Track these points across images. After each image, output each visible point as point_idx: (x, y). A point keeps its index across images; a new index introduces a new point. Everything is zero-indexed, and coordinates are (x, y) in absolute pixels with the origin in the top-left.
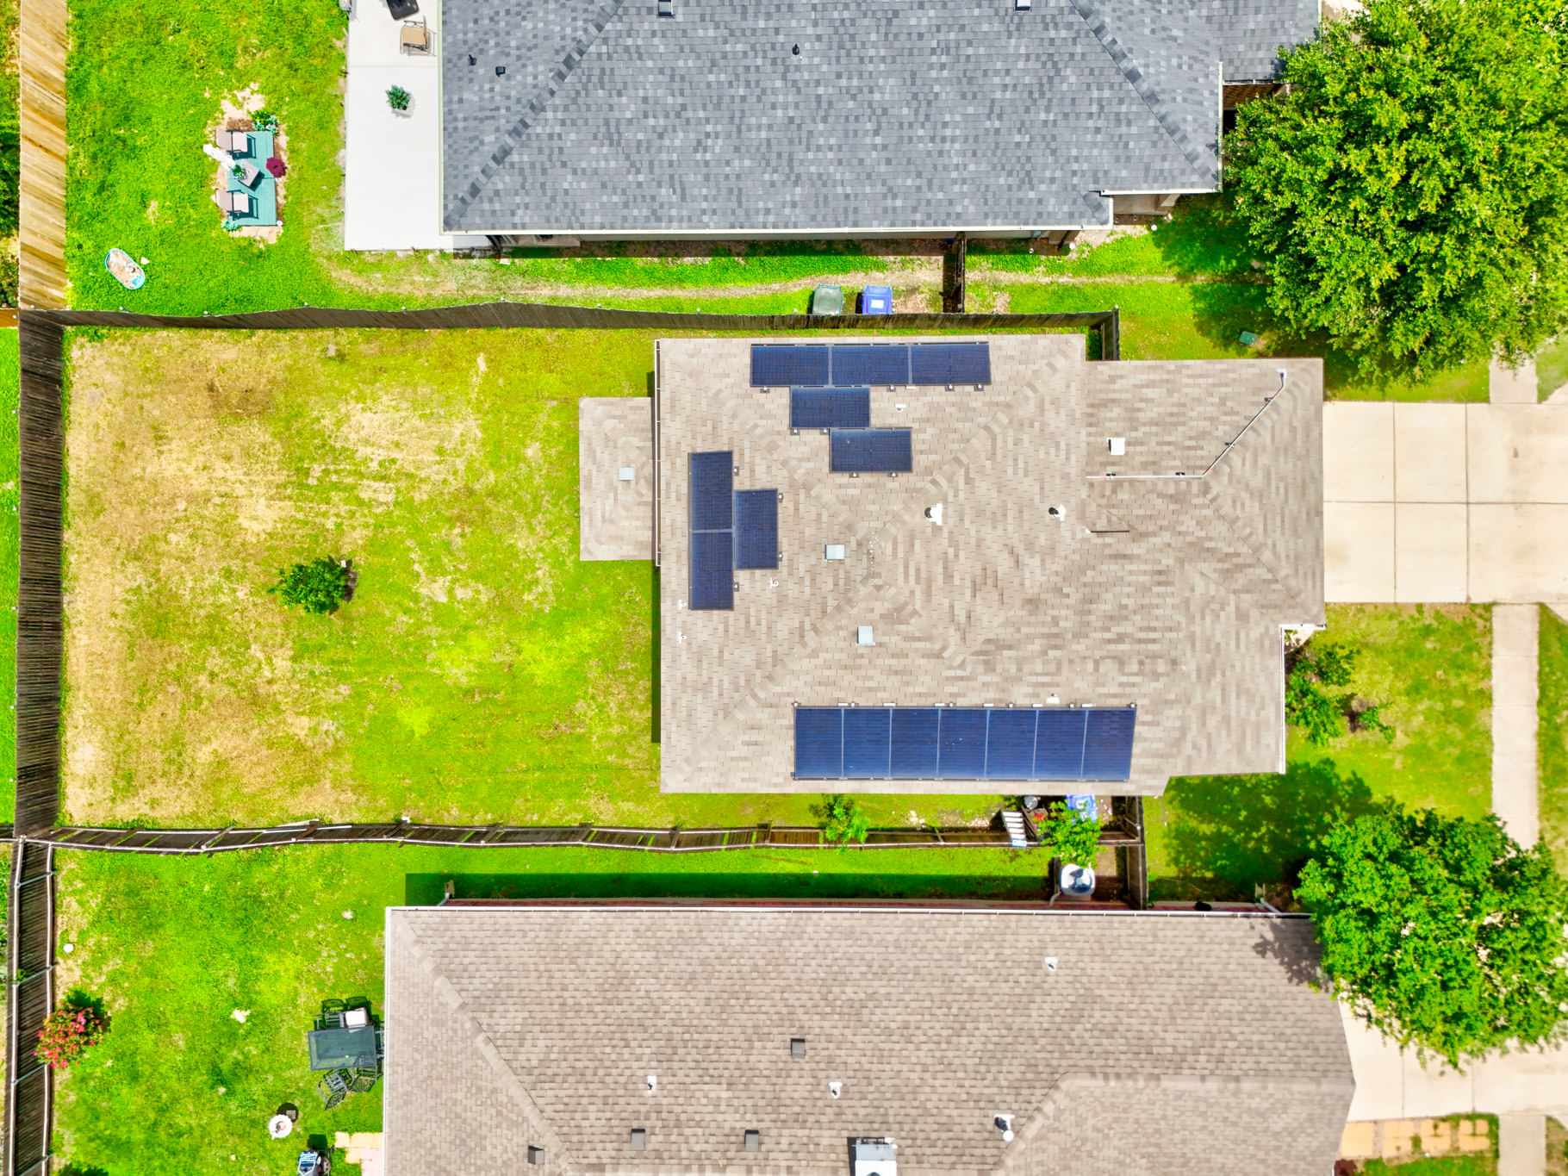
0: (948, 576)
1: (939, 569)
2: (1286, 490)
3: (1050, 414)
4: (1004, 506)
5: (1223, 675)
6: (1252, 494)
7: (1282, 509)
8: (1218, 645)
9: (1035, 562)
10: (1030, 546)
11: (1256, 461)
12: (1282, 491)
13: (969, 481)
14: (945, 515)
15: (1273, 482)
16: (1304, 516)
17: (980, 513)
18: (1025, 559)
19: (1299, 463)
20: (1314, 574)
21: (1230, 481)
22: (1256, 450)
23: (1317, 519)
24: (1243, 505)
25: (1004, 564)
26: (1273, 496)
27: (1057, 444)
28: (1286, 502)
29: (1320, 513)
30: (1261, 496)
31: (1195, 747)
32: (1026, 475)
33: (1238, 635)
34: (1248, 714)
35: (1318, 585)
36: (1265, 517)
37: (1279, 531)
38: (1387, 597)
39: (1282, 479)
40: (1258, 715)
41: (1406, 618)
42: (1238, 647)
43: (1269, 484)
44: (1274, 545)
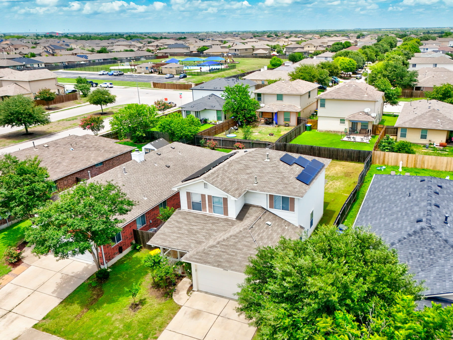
0: (251, 161)
1: (254, 159)
2: (232, 255)
3: (283, 186)
4: (263, 173)
5: (186, 234)
6: (236, 243)
7: (226, 252)
8: (196, 235)
9: (246, 177)
10: (250, 177)
11: (246, 246)
12: (232, 254)
13: (272, 167)
14: (266, 161)
15: (236, 251)
16: (220, 260)
17: (264, 168)
18: (248, 176)
19: (238, 262)
20: (200, 259)
21: (243, 236)
22: (250, 247)
23: (217, 265)
24: (234, 239)
25: (248, 171)
26: (232, 250)
27: (274, 186)
28: (228, 254)
29: (218, 266)
30: (234, 246)
31: (173, 224)
32: (269, 179)
33: (195, 240)
34: (171, 238)
35: (195, 260)
36: (227, 246)
37: (220, 250)
38: (170, 326)
39: (236, 255)
40: (168, 240)
41: (157, 332)
42: (192, 240)
43: (236, 249)
44: (216, 247)
